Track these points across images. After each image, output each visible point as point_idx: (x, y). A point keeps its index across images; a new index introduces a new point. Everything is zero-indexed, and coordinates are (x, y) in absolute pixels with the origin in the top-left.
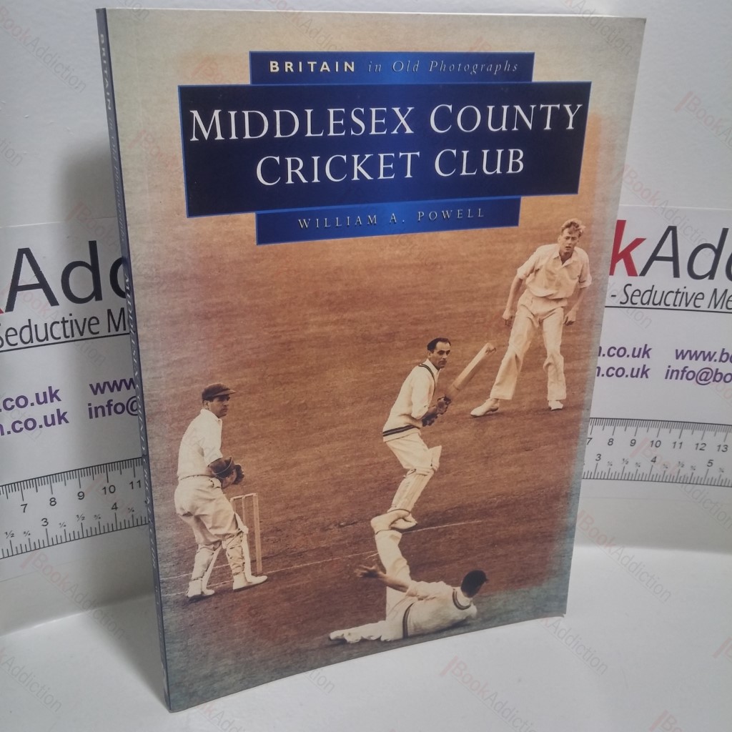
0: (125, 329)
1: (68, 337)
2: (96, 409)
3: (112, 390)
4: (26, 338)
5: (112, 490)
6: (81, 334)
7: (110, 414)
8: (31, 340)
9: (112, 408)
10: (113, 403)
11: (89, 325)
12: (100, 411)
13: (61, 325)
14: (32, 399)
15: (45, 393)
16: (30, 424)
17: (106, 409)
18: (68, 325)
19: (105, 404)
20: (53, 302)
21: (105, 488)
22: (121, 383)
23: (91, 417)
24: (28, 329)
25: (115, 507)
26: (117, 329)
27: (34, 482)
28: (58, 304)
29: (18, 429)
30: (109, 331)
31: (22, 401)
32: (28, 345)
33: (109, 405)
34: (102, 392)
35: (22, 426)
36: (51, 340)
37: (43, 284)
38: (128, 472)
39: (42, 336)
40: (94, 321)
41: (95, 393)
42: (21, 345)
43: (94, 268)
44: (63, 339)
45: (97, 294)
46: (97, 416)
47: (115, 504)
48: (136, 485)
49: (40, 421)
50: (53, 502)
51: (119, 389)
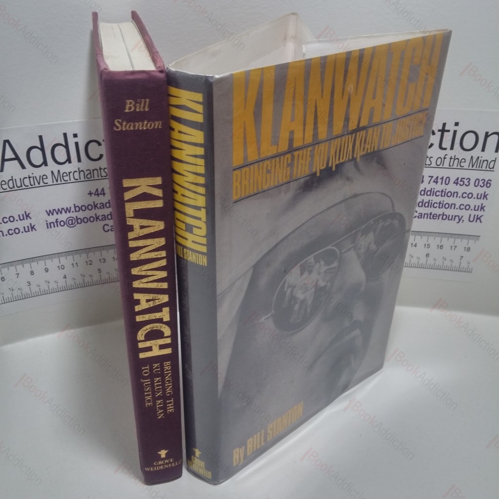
0: (61, 181)
1: (32, 185)
2: (50, 223)
3: (57, 214)
4: (11, 186)
5: (63, 268)
6: (39, 184)
7: (58, 226)
8: (14, 187)
9: (58, 223)
10: (59, 220)
11: (43, 179)
12: (52, 224)
13: (28, 179)
14: (17, 218)
15: (23, 215)
16: (17, 231)
17: (55, 224)
18: (32, 179)
19: (54, 221)
20: (23, 167)
21: (58, 267)
22: (62, 210)
23: (48, 228)
24: (11, 181)
25: (65, 277)
26: (57, 181)
27: (22, 262)
28: (25, 168)
29: (11, 233)
30: (53, 182)
31: (11, 219)
32: (12, 189)
33: (57, 222)
34: (53, 214)
35: (13, 232)
36: (24, 187)
37: (17, 158)
38: (70, 258)
39: (19, 185)
40: (45, 177)
41: (49, 215)
42: (9, 189)
43: (42, 149)
44: (30, 186)
45: (45, 163)
46: (51, 227)
47: (65, 275)
48: (75, 265)
49: (22, 230)
50: (32, 273)
51: (61, 213)
